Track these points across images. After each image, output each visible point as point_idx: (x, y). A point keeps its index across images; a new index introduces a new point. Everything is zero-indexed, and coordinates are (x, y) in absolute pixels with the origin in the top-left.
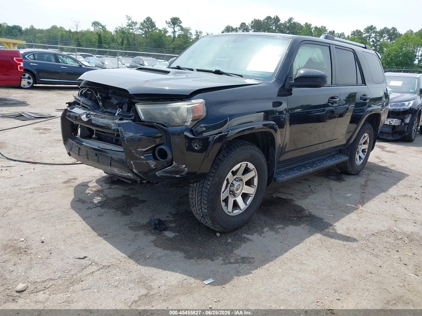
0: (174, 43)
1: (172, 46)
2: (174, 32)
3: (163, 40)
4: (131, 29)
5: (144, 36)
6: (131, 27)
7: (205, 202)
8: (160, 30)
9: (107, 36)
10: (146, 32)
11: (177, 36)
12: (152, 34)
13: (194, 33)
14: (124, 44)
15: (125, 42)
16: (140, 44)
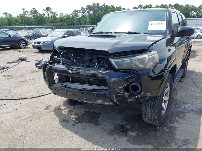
0: (49, 20)
1: (49, 22)
2: (49, 15)
3: (43, 19)
4: (25, 15)
5: (32, 18)
6: (25, 14)
7: (156, 112)
8: (41, 14)
9: (13, 19)
10: (34, 16)
11: (50, 17)
12: (37, 17)
13: (59, 14)
14: (23, 23)
15: (23, 22)
16: (31, 22)
